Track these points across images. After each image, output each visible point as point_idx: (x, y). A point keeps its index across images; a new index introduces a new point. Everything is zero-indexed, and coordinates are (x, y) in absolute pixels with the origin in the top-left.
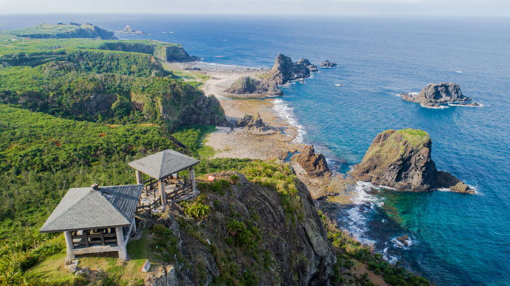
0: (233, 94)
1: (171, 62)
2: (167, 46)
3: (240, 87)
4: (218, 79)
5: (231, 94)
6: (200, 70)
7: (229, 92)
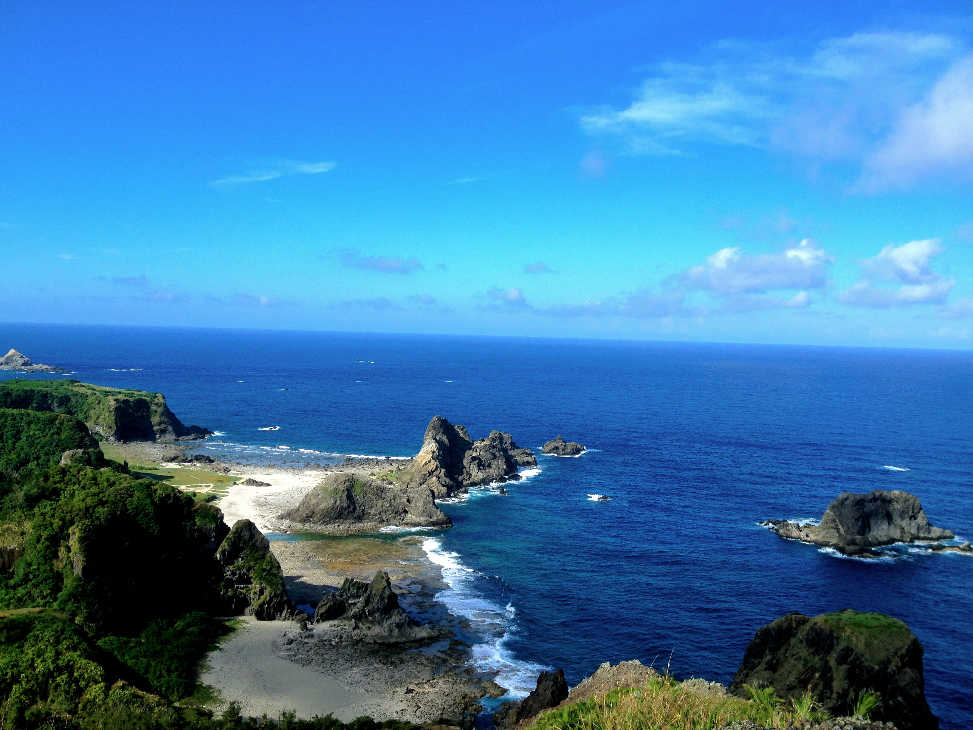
0: (307, 526)
1: (125, 442)
2: (121, 397)
3: (325, 505)
4: (261, 484)
5: (299, 526)
6: (211, 461)
7: (293, 520)
